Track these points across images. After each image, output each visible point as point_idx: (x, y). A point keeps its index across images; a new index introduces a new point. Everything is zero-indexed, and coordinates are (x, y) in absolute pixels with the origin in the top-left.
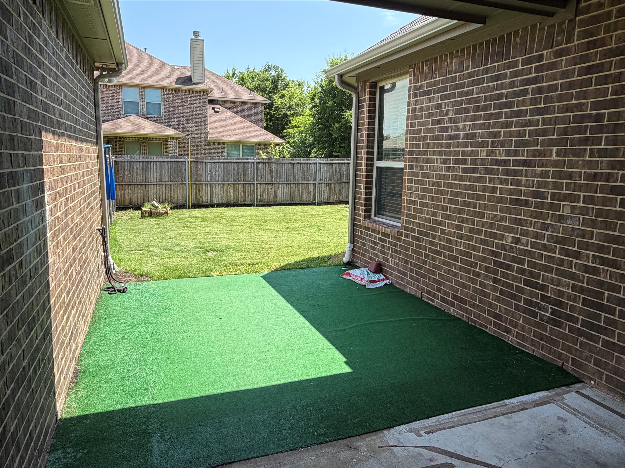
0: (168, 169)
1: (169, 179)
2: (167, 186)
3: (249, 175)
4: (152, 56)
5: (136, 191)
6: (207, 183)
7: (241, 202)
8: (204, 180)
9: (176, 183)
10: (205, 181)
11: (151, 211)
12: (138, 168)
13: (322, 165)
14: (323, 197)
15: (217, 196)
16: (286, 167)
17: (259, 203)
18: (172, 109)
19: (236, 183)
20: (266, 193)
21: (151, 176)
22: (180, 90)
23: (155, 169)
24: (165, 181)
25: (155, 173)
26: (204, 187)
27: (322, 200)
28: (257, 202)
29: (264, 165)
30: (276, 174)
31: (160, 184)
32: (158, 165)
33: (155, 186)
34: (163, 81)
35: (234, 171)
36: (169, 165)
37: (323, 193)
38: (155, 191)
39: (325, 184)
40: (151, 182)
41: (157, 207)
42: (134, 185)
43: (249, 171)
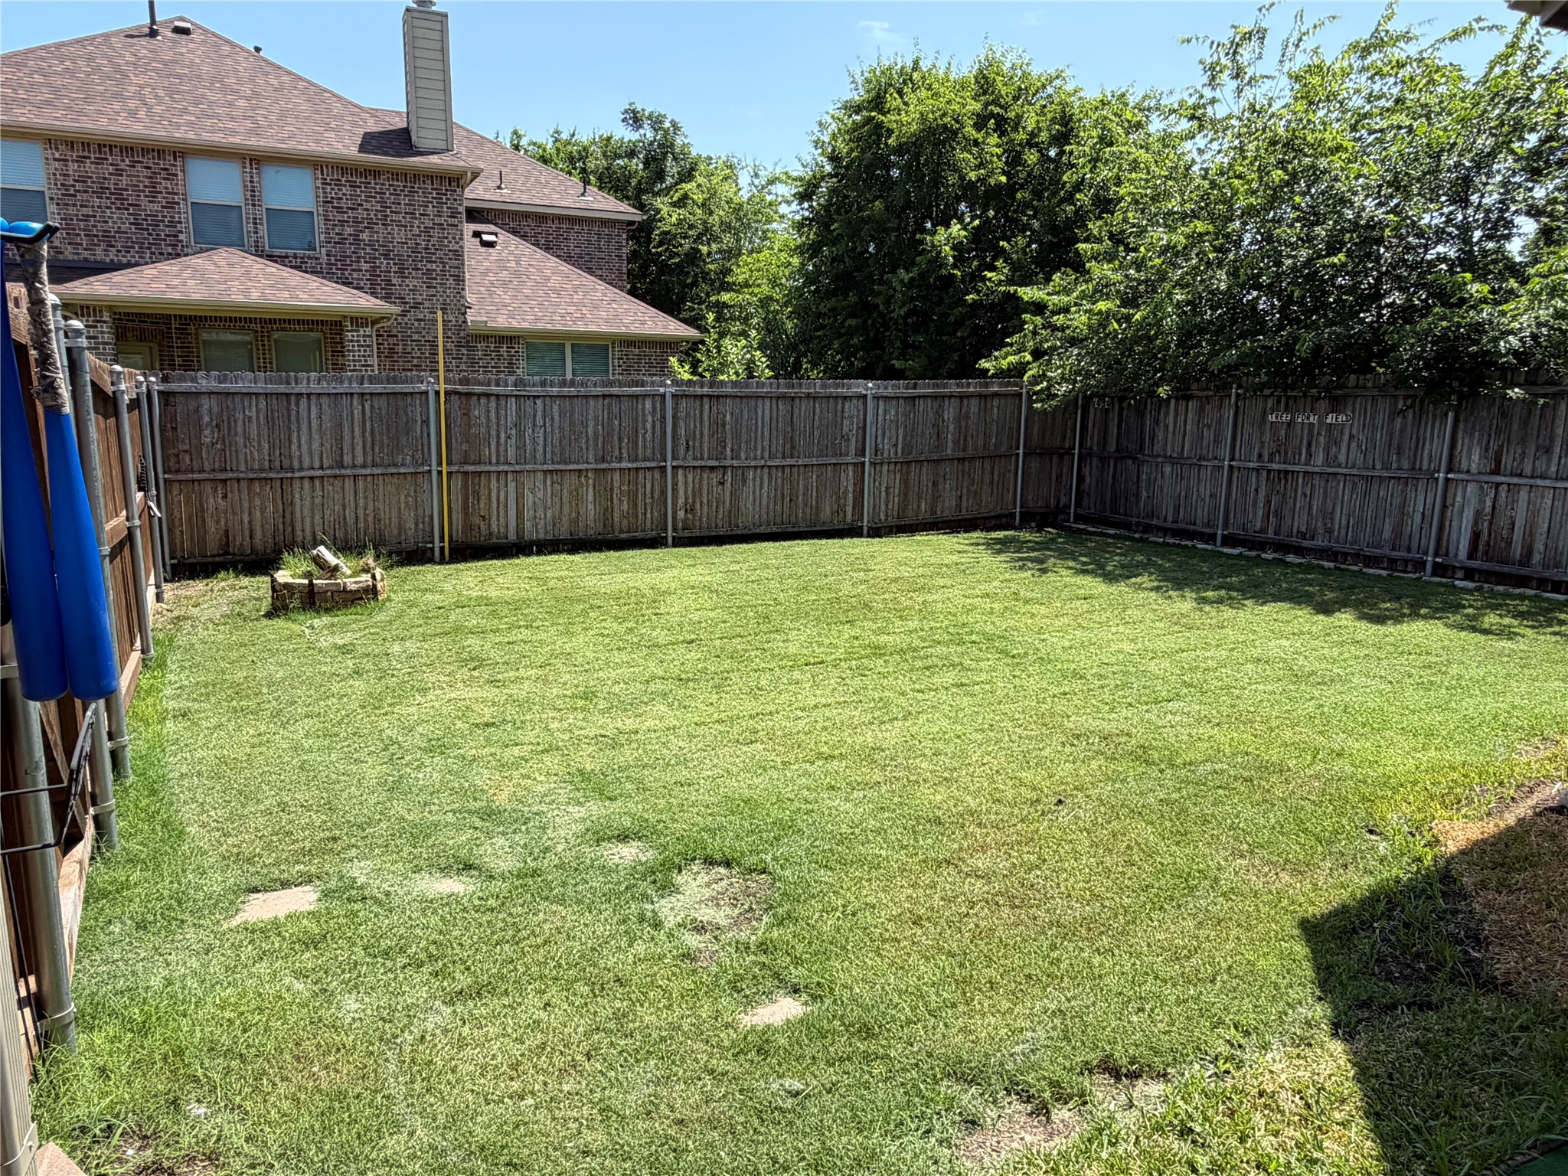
0: (364, 422)
1: (370, 458)
2: (361, 484)
3: (649, 436)
4: (280, 68)
5: (246, 505)
6: (506, 468)
7: (622, 531)
8: (494, 460)
9: (393, 470)
10: (498, 463)
11: (311, 584)
12: (250, 418)
13: (881, 403)
14: (883, 507)
15: (540, 513)
16: (767, 412)
17: (681, 534)
18: (349, 230)
19: (604, 466)
20: (705, 501)
21: (300, 446)
22: (375, 172)
23: (315, 423)
24: (354, 466)
25: (316, 436)
26: (494, 484)
27: (883, 517)
28: (675, 529)
29: (698, 403)
30: (736, 435)
31: (335, 477)
32: (325, 407)
33: (317, 483)
34: (317, 141)
35: (596, 425)
36: (367, 407)
37: (883, 494)
38: (317, 501)
39: (892, 466)
40: (301, 469)
41: (336, 568)
42: (238, 480)
43: (649, 426)
